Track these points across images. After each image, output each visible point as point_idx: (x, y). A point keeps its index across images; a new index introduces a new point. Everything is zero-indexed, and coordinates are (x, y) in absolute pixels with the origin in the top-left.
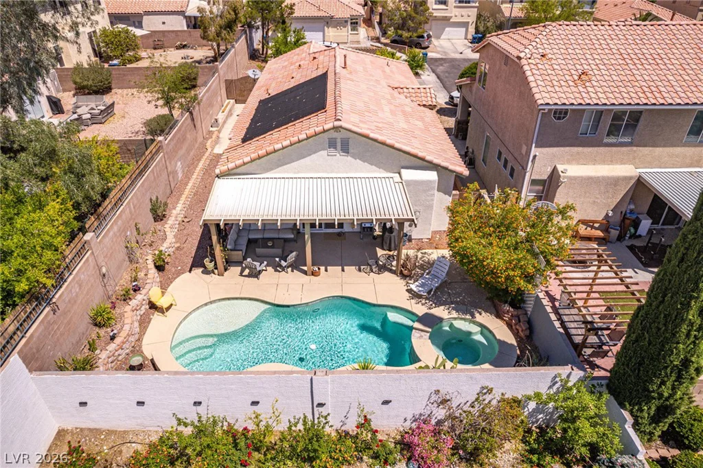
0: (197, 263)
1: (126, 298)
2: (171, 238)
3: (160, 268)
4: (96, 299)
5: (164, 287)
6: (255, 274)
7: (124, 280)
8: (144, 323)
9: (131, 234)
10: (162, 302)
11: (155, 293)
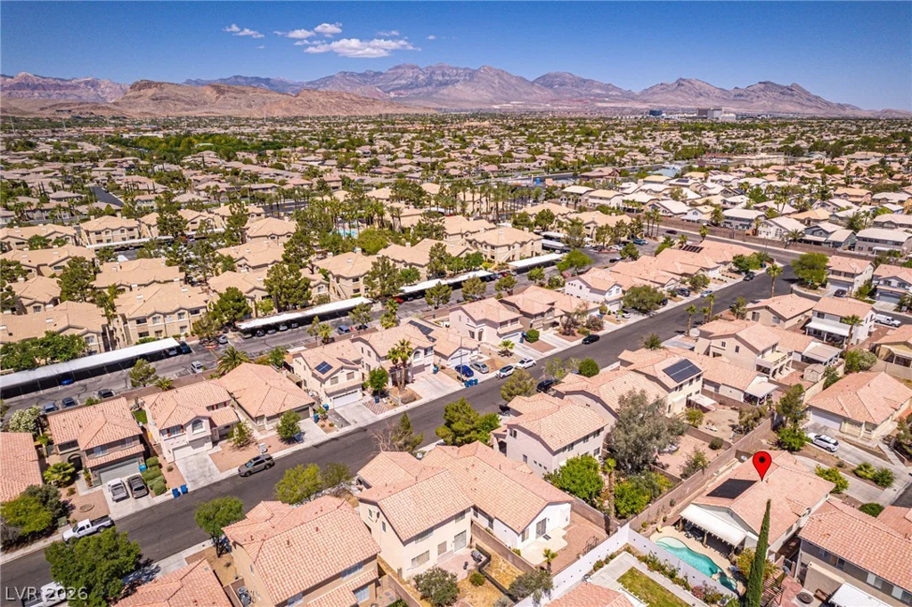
0: (674, 525)
1: (652, 523)
2: (672, 513)
3: (664, 521)
4: (645, 520)
5: (662, 526)
6: (688, 537)
7: (653, 519)
8: (653, 532)
9: (661, 508)
10: (660, 530)
11: (659, 527)
